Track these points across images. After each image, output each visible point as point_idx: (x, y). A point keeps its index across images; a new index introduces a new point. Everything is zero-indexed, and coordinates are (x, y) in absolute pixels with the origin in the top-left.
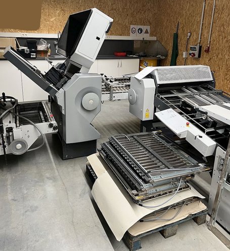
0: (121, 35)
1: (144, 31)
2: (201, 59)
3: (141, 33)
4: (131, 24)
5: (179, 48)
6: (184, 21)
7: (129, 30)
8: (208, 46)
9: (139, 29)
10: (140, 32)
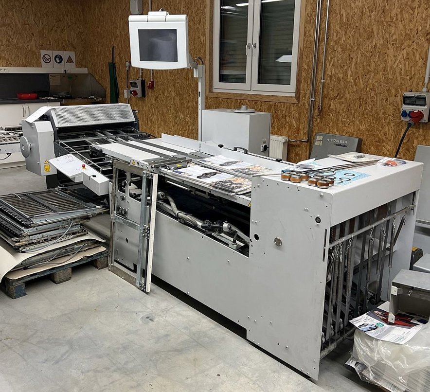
0: (25, 66)
1: (65, 59)
2: (146, 98)
3: (60, 62)
4: (41, 49)
5: (119, 84)
6: (120, 45)
7: (40, 58)
8: (152, 80)
9: (56, 57)
10: (58, 61)
